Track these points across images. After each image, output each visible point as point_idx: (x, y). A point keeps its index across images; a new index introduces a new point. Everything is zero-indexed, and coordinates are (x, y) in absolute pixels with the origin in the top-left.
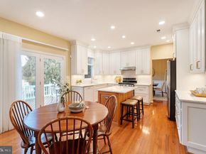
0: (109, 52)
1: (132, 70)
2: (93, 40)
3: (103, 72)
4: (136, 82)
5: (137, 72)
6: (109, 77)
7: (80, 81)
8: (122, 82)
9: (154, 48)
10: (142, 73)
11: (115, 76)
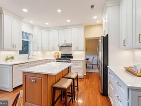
0: (48, 29)
1: (69, 46)
2: (25, 10)
3: (42, 48)
4: (72, 57)
5: (73, 48)
6: (49, 53)
7: (12, 58)
8: (60, 57)
9: (87, 27)
10: (77, 49)
11: (54, 52)
